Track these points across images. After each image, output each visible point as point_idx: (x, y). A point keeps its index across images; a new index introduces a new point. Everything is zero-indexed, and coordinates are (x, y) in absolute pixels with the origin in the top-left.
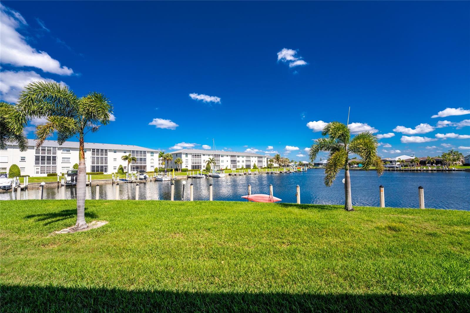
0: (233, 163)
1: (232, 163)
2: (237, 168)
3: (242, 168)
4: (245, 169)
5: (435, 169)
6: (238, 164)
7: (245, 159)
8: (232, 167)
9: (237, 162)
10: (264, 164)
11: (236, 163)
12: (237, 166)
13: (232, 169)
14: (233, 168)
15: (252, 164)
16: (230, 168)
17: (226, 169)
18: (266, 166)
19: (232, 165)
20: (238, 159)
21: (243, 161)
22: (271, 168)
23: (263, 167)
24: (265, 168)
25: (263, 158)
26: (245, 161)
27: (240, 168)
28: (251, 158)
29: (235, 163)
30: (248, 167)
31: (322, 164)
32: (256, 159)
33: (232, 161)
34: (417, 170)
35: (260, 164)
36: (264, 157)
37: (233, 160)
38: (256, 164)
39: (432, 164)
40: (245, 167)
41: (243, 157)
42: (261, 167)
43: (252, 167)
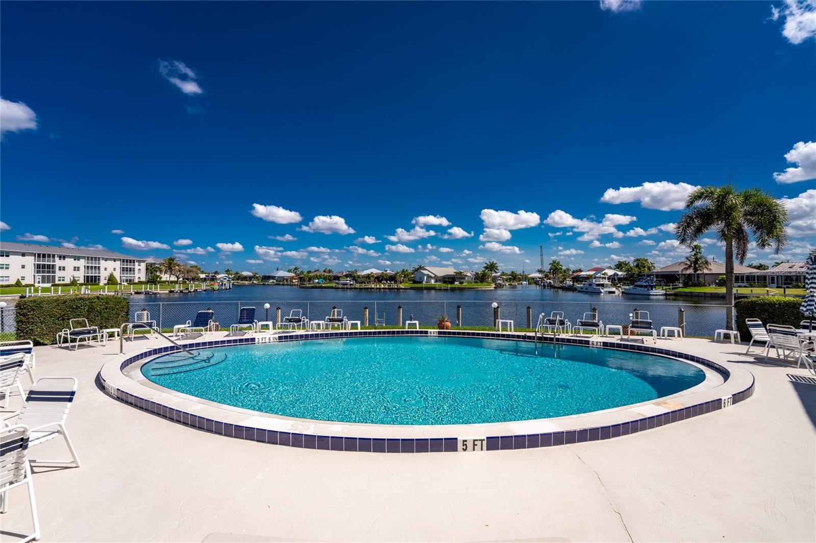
0: (43, 272)
1: (38, 272)
2: (57, 282)
3: (74, 283)
4: (81, 285)
5: (387, 286)
6: (59, 274)
7: (82, 263)
8: (37, 280)
9: (57, 268)
10: (137, 275)
11: (54, 272)
12: (57, 279)
13: (37, 285)
14: (43, 282)
15: (104, 276)
16: (33, 283)
17: (18, 284)
18: (143, 279)
19: (37, 278)
20: (58, 263)
21: (77, 269)
22: (155, 284)
23: (136, 281)
24: (141, 283)
25: (136, 264)
26: (82, 269)
27: (67, 281)
28: (102, 262)
29: (49, 272)
30: (92, 280)
31: (273, 278)
32: (118, 265)
33: (38, 266)
34: (371, 288)
35: (128, 275)
36: (140, 262)
37: (44, 266)
38: (117, 275)
39: (386, 280)
40: (82, 281)
41: (77, 258)
42: (130, 282)
43: (103, 282)
